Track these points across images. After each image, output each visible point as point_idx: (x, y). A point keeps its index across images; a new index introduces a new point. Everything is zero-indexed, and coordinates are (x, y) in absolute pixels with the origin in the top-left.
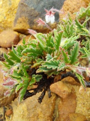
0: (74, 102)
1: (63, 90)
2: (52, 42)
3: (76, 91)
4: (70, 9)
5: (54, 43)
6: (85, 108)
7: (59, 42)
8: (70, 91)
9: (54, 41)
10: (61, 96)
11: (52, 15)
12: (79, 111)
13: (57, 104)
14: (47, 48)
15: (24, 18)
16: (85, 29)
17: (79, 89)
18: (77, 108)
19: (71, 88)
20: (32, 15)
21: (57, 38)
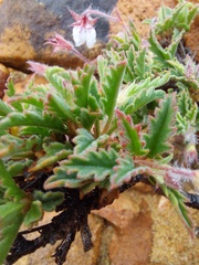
0: (146, 236)
1: (120, 209)
2: (94, 92)
3: (151, 208)
4: (135, 10)
5: (98, 97)
6: (172, 248)
7: (112, 94)
8: (138, 210)
9: (100, 90)
10: (115, 223)
11: (88, 26)
12: (158, 257)
13: (104, 242)
14: (77, 112)
15: (19, 28)
16: (174, 62)
17: (158, 202)
18: (154, 250)
19: (140, 202)
20: (39, 23)
21: (107, 84)
